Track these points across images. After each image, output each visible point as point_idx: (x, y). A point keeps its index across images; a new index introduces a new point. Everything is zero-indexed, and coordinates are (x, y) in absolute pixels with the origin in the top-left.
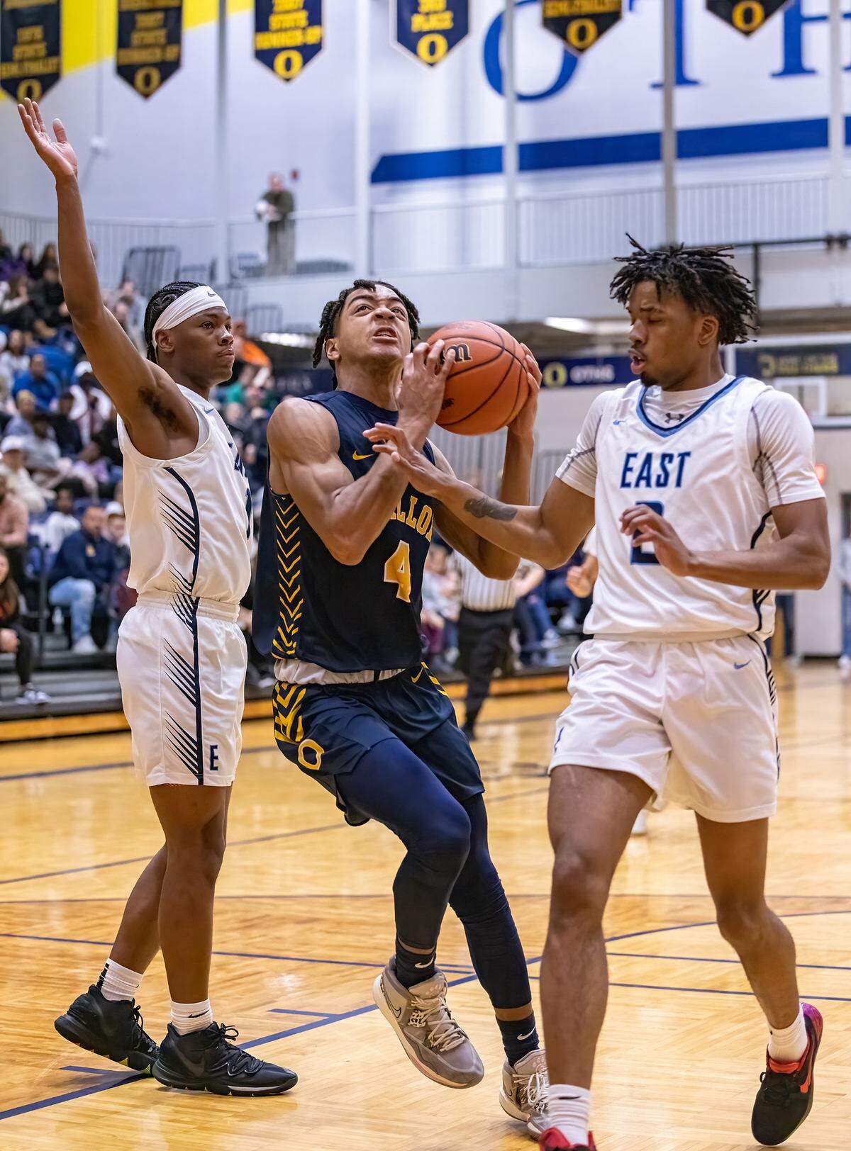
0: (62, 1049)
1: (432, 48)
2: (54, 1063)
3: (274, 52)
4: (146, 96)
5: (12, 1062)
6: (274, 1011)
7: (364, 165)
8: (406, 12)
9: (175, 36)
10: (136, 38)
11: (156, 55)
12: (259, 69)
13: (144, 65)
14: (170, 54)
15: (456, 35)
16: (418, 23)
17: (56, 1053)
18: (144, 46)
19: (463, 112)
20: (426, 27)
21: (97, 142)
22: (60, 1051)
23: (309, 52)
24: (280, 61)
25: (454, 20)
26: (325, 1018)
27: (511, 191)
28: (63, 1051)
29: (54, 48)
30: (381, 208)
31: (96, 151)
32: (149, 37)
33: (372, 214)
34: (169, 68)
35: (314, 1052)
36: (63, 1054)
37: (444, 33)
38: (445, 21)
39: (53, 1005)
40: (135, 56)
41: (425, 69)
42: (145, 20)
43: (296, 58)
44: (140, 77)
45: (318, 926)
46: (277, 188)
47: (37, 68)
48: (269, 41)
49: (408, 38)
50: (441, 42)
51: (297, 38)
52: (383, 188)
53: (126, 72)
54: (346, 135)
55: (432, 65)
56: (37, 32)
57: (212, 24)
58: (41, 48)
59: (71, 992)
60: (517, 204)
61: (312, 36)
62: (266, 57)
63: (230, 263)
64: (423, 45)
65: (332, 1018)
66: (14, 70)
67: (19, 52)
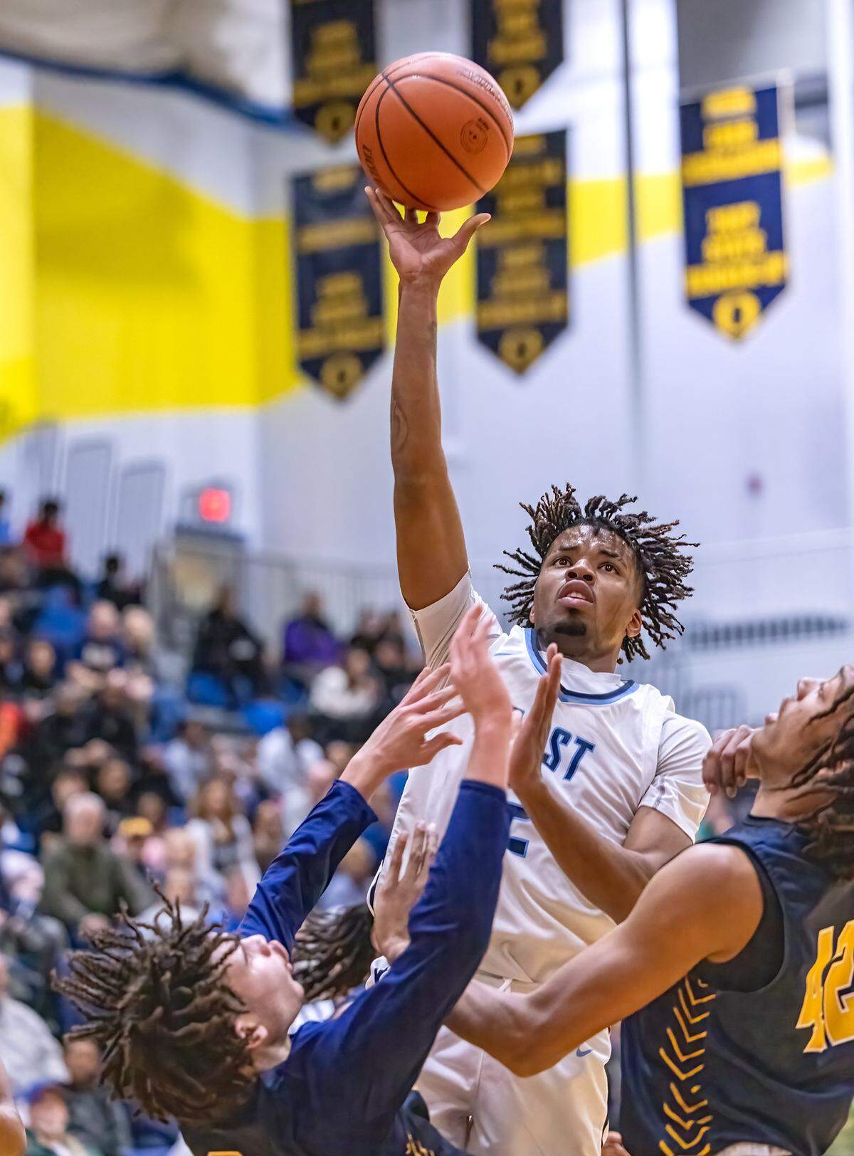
3: (716, 297)
4: (520, 370)
9: (558, 280)
10: (502, 285)
12: (692, 325)
13: (517, 327)
14: (556, 307)
18: (515, 298)
23: (767, 294)
24: (723, 312)
32: (520, 284)
34: (551, 330)
40: (502, 314)
42: (515, 259)
43: (749, 305)
44: (509, 346)
47: (353, 338)
48: (707, 281)
51: (749, 275)
53: (490, 338)
56: (349, 283)
57: (615, 258)
58: (356, 308)
61: (772, 269)
62: (703, 306)
66: (316, 343)
67: (325, 314)
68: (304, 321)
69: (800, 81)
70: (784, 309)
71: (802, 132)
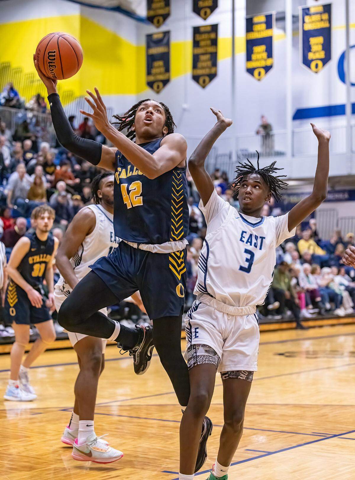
0: (162, 464)
1: (317, 66)
2: (159, 469)
3: (254, 69)
4: (204, 87)
5: (143, 469)
6: (246, 450)
7: (290, 113)
8: (306, 51)
9: (214, 64)
10: (200, 65)
11: (207, 71)
12: (248, 76)
13: (203, 75)
14: (213, 71)
15: (326, 60)
16: (311, 56)
17: (160, 465)
18: (203, 68)
19: (330, 91)
20: (314, 58)
21: (185, 106)
22: (161, 465)
23: (268, 69)
24: (256, 73)
25: (326, 54)
26: (266, 453)
27: (349, 122)
28: (163, 465)
29: (167, 69)
30: (297, 130)
31: (184, 110)
32: (204, 64)
33: (293, 133)
34: (212, 76)
35: (261, 467)
36: (163, 466)
37: (321, 60)
38: (322, 55)
39: (160, 447)
40: (199, 72)
41: (314, 74)
42: (203, 58)
43: (263, 71)
44: (201, 80)
45: (266, 416)
46: (265, 123)
47: (161, 77)
48: (252, 65)
49: (307, 62)
50: (320, 63)
51: (263, 63)
52: (298, 122)
53: (196, 78)
54: (283, 101)
55: (316, 72)
56: (161, 63)
57: (229, 59)
58: (162, 70)
59: (167, 441)
60: (351, 127)
61: (269, 62)
62: (251, 71)
63: (237, 153)
64: (313, 65)
65: (269, 453)
66: (152, 78)
67: (154, 71)
68: (149, 73)
69: (278, 13)
70: (271, 72)
71: (278, 28)
